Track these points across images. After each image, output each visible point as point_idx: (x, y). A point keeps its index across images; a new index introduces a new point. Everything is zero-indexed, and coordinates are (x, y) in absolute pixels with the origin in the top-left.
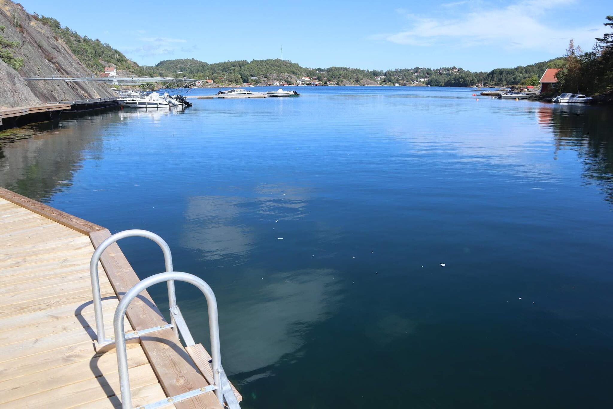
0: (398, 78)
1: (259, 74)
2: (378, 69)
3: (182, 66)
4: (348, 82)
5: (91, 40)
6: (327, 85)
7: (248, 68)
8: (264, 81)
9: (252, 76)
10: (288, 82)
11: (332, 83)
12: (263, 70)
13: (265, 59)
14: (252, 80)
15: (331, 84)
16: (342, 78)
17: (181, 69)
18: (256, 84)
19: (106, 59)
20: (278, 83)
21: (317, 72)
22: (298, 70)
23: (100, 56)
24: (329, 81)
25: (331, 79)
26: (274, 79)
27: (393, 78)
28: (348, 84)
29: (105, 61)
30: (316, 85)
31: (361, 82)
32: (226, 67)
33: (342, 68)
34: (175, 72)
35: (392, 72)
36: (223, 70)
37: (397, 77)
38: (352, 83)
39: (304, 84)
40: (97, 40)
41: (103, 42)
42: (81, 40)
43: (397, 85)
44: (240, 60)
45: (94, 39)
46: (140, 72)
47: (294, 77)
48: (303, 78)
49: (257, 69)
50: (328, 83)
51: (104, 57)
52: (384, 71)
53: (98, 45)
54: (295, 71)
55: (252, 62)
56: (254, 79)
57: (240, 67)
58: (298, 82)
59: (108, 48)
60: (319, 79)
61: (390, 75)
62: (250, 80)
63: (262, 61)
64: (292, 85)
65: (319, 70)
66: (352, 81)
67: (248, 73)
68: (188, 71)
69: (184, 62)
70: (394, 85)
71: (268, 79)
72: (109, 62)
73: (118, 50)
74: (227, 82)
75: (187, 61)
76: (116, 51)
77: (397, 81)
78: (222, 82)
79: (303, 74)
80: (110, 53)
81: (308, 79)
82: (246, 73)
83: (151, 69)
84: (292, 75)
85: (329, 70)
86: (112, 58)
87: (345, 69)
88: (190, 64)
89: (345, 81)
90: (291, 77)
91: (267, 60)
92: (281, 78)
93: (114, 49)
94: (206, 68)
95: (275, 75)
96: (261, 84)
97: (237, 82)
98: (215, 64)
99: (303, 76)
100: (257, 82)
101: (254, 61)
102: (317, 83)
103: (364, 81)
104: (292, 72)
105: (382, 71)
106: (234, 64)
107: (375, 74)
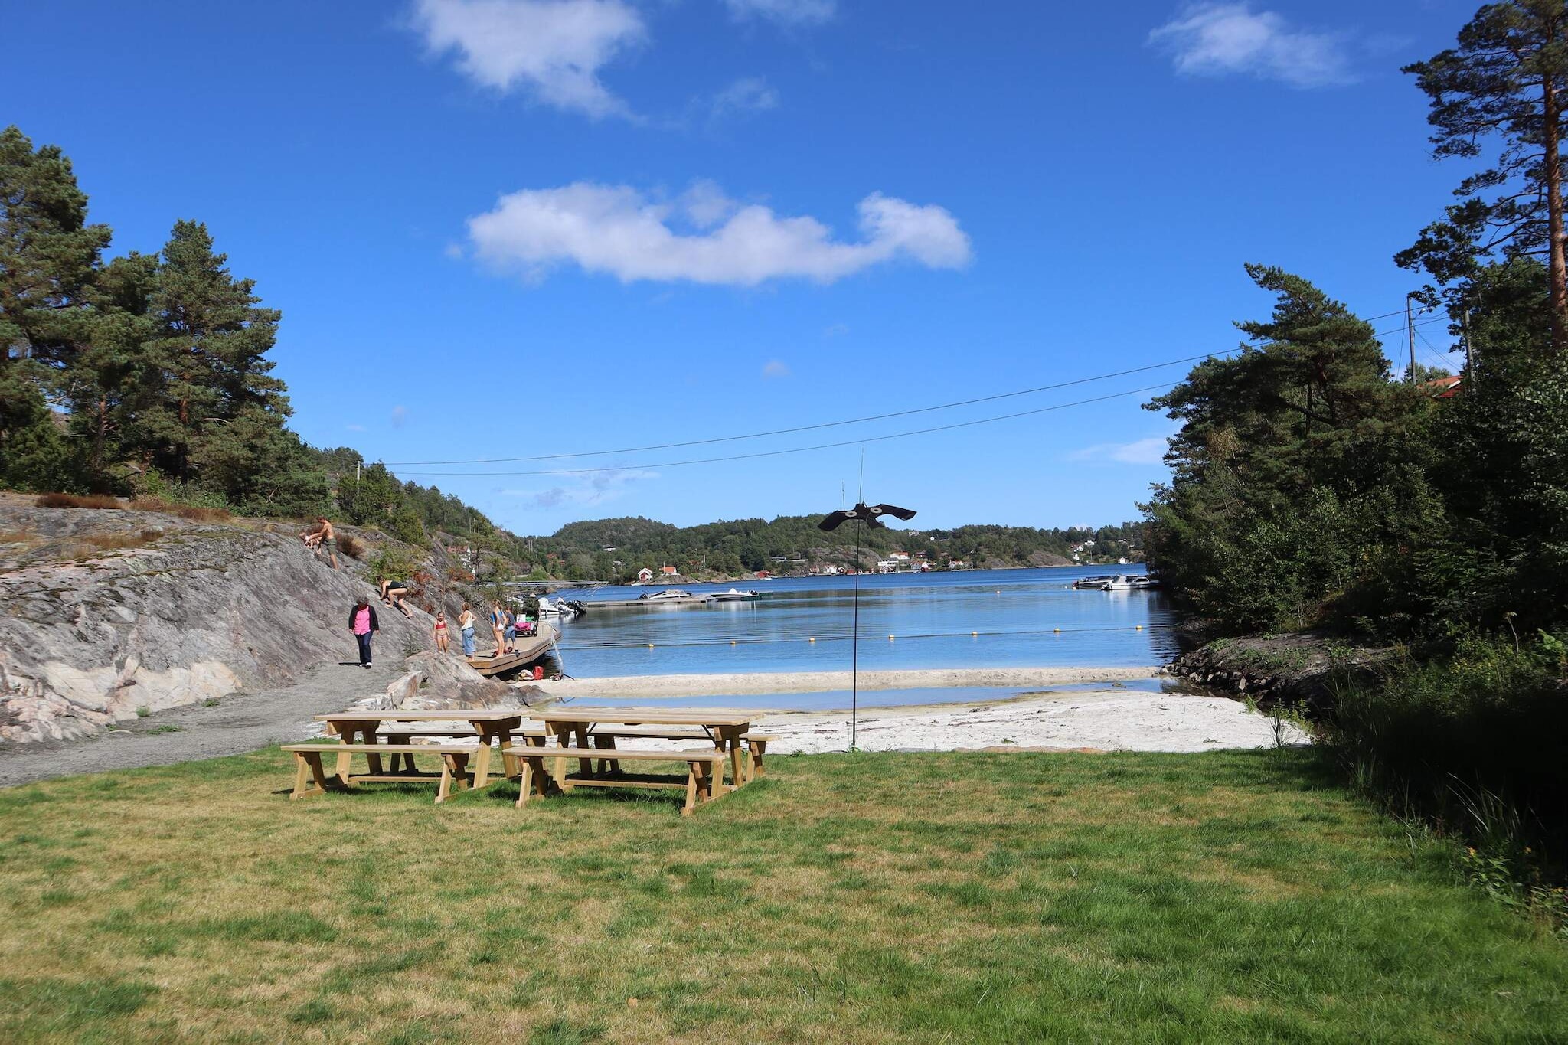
0: (1125, 546)
1: (789, 549)
2: (1081, 526)
3: (615, 533)
4: (997, 560)
5: (421, 489)
6: (950, 570)
7: (764, 537)
8: (801, 564)
9: (773, 554)
10: (858, 566)
11: (961, 563)
12: (799, 539)
13: (804, 515)
14: (773, 564)
15: (958, 567)
16: (984, 552)
17: (613, 542)
18: (781, 573)
19: (450, 528)
20: (833, 570)
21: (932, 539)
22: (883, 537)
23: (438, 522)
24: (953, 560)
25: (958, 554)
26: (825, 560)
27: (1113, 544)
28: (998, 565)
29: (448, 532)
30: (923, 570)
31: (1028, 558)
32: (714, 537)
33: (989, 527)
34: (599, 547)
35: (1112, 529)
36: (706, 542)
37: (1124, 542)
38: (1007, 562)
39: (894, 569)
40: (434, 488)
41: (445, 492)
42: (401, 489)
43: (1122, 561)
44: (747, 518)
45: (427, 487)
46: (520, 554)
47: (873, 553)
48: (893, 556)
49: (784, 538)
50: (952, 565)
51: (447, 524)
52: (1095, 529)
53: (436, 500)
54: (874, 539)
55: (773, 523)
56: (778, 560)
57: (748, 534)
58: (880, 564)
59: (455, 502)
60: (931, 556)
61: (1107, 537)
62: (768, 565)
63: (798, 519)
64: (867, 573)
65: (937, 533)
66: (1007, 558)
67: (764, 549)
68: (628, 546)
69: (619, 525)
70: (1116, 562)
71: (811, 560)
72: (457, 534)
73: (475, 508)
74: (708, 571)
75: (627, 521)
76: (471, 510)
77: (1124, 553)
78: (698, 571)
79: (894, 545)
80: (459, 516)
81: (904, 557)
82: (760, 549)
83: (542, 544)
84: (866, 550)
85: (957, 534)
86: (462, 525)
87: (998, 530)
88: (633, 529)
89: (991, 559)
90: (864, 553)
91: (810, 516)
92: (841, 556)
93: (466, 506)
94: (669, 540)
95: (826, 551)
96: (792, 572)
97: (730, 570)
98: (690, 529)
99: (894, 550)
100: (785, 568)
101: (780, 520)
102: (925, 565)
103: (1036, 556)
104: (866, 542)
105: (1090, 529)
106: (731, 528)
107: (1072, 537)
